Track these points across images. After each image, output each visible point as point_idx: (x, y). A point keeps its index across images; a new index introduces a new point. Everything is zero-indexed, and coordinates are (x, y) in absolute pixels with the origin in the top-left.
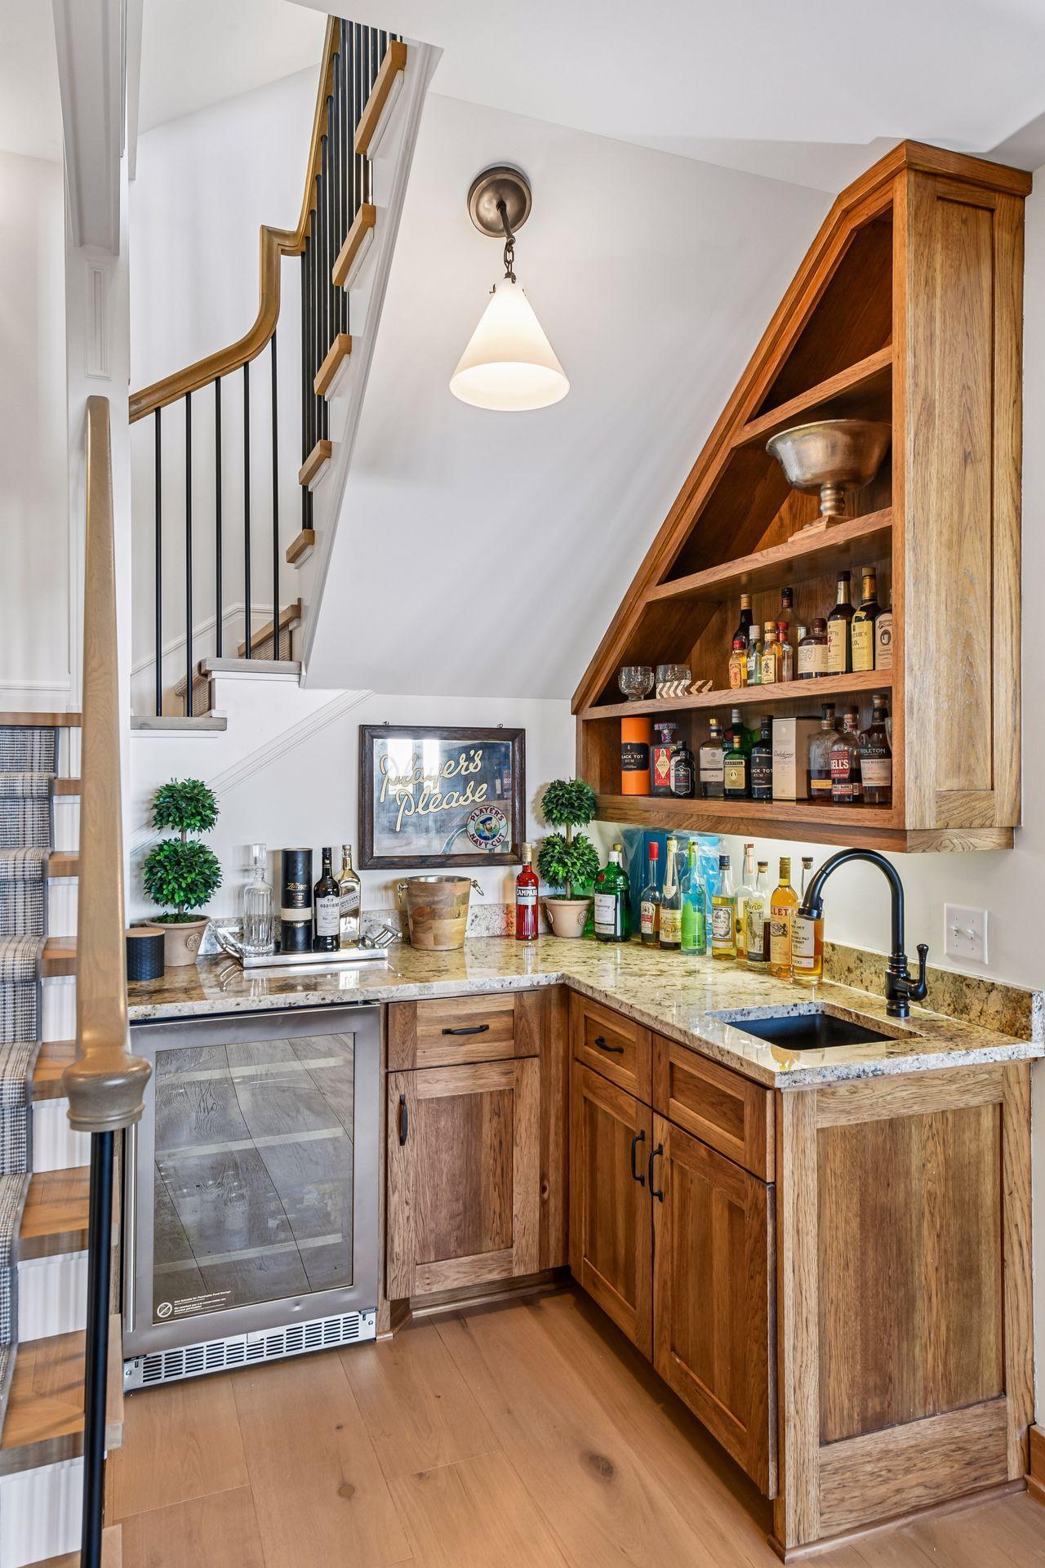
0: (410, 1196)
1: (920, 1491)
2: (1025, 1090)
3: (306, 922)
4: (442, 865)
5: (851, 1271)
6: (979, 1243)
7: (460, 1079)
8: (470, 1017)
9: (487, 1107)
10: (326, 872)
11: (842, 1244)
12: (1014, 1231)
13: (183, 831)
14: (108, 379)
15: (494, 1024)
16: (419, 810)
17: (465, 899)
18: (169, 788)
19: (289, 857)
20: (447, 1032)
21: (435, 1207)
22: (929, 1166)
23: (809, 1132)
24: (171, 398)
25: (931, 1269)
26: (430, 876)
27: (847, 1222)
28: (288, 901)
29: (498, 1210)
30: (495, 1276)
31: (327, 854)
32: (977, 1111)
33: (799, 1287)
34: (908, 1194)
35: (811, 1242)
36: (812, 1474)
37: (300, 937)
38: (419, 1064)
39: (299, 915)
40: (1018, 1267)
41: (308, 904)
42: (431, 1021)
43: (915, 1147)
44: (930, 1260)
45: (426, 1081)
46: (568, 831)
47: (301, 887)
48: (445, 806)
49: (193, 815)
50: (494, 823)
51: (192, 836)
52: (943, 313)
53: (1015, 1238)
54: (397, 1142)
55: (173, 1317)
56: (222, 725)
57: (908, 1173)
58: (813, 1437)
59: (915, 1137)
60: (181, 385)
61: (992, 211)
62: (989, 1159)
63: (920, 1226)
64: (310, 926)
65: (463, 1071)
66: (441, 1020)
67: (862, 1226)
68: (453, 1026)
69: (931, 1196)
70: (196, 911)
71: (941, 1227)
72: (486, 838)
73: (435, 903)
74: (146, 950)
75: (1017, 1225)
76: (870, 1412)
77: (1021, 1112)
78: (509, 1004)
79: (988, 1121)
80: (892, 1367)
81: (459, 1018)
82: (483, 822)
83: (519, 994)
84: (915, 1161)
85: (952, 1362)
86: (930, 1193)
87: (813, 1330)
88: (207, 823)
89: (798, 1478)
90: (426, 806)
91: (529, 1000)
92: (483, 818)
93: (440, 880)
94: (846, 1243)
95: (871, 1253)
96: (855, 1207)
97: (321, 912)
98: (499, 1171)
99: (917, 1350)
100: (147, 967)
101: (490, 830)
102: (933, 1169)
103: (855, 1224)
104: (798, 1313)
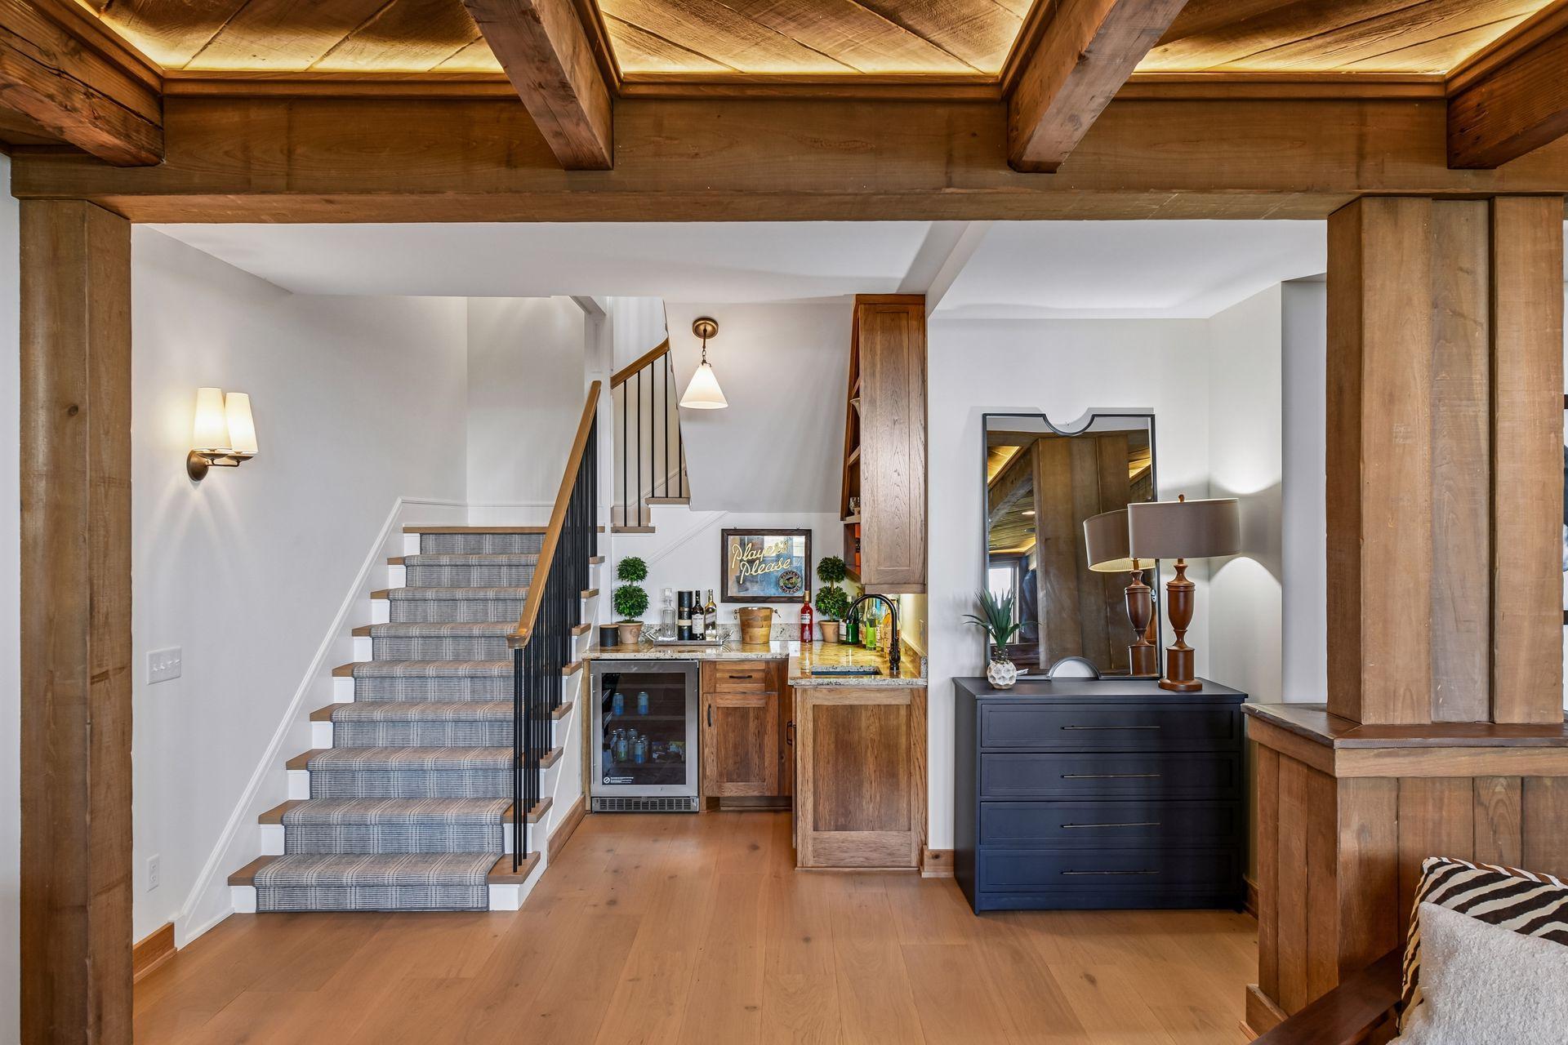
0: (714, 750)
1: (861, 859)
2: (923, 700)
3: (688, 627)
4: (764, 602)
5: (831, 765)
6: (898, 764)
7: (737, 700)
8: (742, 671)
9: (751, 715)
10: (697, 602)
11: (826, 754)
12: (916, 760)
13: (632, 582)
14: (601, 372)
15: (754, 675)
16: (753, 572)
17: (768, 618)
18: (624, 561)
19: (681, 594)
20: (731, 677)
21: (726, 758)
22: (871, 728)
23: (809, 706)
24: (632, 374)
25: (872, 772)
26: (754, 606)
27: (829, 744)
28: (681, 617)
29: (757, 763)
30: (756, 794)
31: (698, 594)
32: (898, 707)
33: (804, 767)
34: (860, 737)
35: (810, 750)
36: (810, 842)
37: (686, 635)
38: (718, 690)
39: (685, 623)
40: (918, 777)
41: (690, 617)
42: (723, 671)
43: (863, 719)
44: (871, 766)
45: (722, 699)
46: (832, 584)
47: (686, 609)
48: (766, 571)
49: (634, 574)
50: (794, 580)
51: (635, 584)
52: (881, 360)
53: (917, 764)
54: (707, 725)
55: (610, 784)
56: (652, 530)
57: (860, 729)
58: (810, 826)
59: (864, 715)
60: (635, 368)
61: (908, 313)
62: (904, 728)
63: (866, 752)
64: (690, 628)
65: (739, 696)
66: (728, 671)
67: (836, 746)
68: (734, 675)
69: (873, 741)
70: (636, 619)
71: (877, 754)
72: (789, 588)
73: (749, 619)
74: (609, 633)
75: (918, 759)
76: (839, 824)
77: (921, 710)
78: (762, 666)
79: (903, 712)
80: (851, 808)
81: (737, 671)
82: (788, 579)
83: (767, 662)
84: (864, 724)
85: (883, 811)
86: (871, 739)
87: (811, 785)
88: (642, 578)
89: (803, 840)
90: (756, 571)
91: (772, 666)
92: (787, 578)
93: (759, 609)
94: (828, 753)
95: (841, 760)
96: (833, 739)
97: (694, 621)
98: (758, 745)
99: (864, 803)
100: (610, 641)
101: (792, 584)
102: (873, 729)
103: (832, 746)
104: (803, 776)
